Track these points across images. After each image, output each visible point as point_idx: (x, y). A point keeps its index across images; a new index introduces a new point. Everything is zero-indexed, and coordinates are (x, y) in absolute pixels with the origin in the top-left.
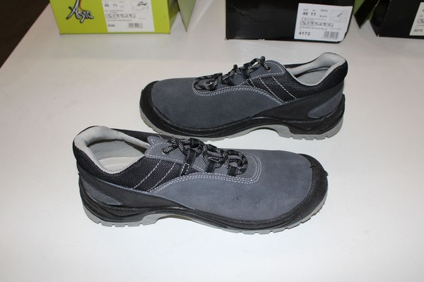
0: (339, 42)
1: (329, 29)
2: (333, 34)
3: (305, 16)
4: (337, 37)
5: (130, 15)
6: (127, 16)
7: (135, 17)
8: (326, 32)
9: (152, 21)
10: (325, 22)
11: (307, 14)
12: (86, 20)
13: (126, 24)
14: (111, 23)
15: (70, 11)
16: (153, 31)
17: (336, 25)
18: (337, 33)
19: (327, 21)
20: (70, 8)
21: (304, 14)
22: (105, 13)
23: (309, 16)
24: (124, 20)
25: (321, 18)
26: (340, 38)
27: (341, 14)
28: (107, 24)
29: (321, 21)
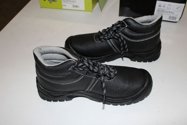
0: (176, 22)
1: (172, 15)
2: (173, 18)
3: (160, 7)
4: (175, 19)
5: (74, 1)
6: (72, 2)
7: (76, 2)
8: (170, 16)
9: (84, 5)
10: (169, 11)
11: (160, 6)
12: (53, 2)
13: (71, 5)
14: (65, 4)
16: (84, 10)
17: (175, 13)
18: (176, 17)
19: (171, 10)
21: (159, 6)
23: (162, 7)
24: (71, 4)
25: (168, 9)
26: (177, 20)
27: (178, 7)
28: (63, 5)
29: (168, 11)
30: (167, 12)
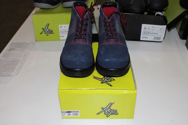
0: (161, 42)
1: (156, 36)
2: (158, 38)
3: (145, 30)
4: (160, 39)
10: (154, 32)
11: (146, 29)
12: (50, 34)
14: (62, 35)
15: (43, 30)
17: (159, 34)
18: (160, 38)
19: (155, 32)
20: (43, 29)
21: (144, 29)
22: (60, 31)
23: (147, 30)
25: (152, 31)
26: (161, 40)
27: (161, 29)
28: (60, 36)
29: (152, 32)
30: (152, 34)
